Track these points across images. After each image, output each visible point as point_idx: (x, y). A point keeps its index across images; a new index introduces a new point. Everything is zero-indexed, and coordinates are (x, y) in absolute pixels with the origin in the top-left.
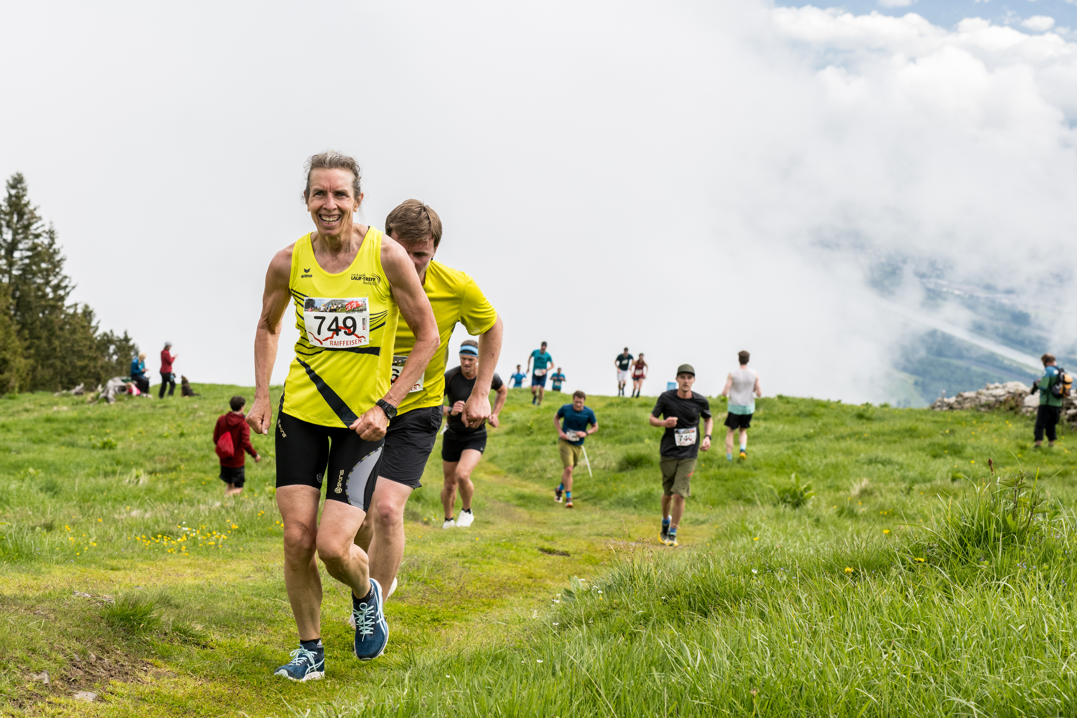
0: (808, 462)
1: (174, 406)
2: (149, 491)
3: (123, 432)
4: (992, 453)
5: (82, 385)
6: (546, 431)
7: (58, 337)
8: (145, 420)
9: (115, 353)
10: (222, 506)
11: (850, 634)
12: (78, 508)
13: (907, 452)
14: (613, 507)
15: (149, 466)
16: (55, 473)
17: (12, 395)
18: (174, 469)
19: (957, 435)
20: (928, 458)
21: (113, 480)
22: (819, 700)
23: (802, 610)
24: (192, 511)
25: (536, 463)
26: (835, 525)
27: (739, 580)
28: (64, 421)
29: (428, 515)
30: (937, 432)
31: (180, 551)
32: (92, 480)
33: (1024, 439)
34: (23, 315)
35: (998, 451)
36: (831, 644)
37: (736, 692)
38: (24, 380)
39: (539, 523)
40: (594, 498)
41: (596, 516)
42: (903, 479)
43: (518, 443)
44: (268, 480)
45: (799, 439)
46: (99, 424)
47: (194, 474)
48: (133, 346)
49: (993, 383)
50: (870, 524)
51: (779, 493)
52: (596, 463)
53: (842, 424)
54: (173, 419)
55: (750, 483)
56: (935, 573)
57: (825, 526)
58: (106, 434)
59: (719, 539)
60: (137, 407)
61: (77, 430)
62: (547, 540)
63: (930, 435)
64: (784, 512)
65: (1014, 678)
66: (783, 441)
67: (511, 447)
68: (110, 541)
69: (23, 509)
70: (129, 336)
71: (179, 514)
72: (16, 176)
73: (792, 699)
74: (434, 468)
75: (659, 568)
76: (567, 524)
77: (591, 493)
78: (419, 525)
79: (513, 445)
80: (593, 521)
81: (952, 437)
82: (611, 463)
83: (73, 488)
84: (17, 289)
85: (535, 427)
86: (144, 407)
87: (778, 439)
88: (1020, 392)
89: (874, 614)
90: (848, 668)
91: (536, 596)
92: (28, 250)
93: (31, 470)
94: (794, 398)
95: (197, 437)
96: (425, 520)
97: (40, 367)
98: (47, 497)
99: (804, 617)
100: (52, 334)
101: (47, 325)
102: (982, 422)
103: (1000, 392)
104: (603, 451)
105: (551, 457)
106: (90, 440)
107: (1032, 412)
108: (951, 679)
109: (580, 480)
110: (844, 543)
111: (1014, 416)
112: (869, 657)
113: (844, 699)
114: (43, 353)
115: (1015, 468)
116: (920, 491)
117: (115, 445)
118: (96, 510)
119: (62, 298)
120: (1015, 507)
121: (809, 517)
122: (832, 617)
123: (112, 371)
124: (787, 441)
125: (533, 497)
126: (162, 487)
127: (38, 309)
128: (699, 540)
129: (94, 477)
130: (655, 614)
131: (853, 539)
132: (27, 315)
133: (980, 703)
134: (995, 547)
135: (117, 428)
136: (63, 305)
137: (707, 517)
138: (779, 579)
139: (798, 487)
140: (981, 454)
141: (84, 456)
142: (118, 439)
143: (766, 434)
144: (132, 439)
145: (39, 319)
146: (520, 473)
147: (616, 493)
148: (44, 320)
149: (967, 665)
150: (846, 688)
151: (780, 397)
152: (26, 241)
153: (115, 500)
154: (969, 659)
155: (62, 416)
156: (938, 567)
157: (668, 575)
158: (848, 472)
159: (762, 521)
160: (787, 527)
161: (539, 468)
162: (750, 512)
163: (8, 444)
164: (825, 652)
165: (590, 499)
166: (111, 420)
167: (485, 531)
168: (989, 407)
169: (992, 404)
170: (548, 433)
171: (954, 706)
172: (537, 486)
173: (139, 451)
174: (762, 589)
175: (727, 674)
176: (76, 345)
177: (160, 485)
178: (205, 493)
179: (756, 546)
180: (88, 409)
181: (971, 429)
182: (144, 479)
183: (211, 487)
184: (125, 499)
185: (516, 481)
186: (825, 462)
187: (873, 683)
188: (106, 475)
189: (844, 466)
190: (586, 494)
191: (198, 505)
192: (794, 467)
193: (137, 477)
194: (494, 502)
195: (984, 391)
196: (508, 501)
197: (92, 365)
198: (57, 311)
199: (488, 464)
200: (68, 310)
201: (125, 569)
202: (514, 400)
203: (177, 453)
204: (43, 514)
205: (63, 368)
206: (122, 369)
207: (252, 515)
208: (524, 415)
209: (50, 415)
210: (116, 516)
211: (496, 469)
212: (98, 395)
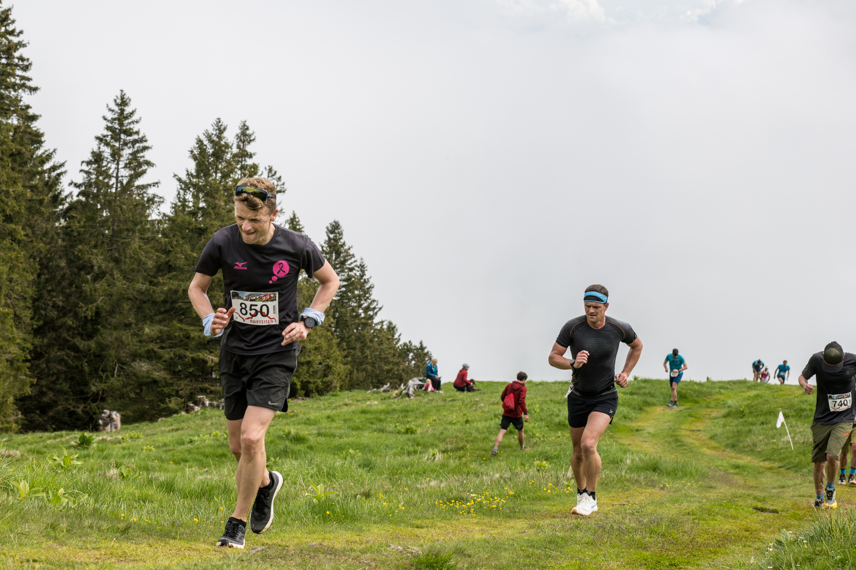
1: (460, 400)
2: (443, 466)
3: (421, 420)
5: (388, 384)
6: (756, 414)
7: (369, 347)
8: (438, 411)
9: (413, 359)
10: (501, 477)
12: (388, 480)
15: (442, 446)
16: (370, 453)
17: (334, 393)
18: (462, 448)
21: (414, 458)
24: (478, 481)
25: (748, 440)
28: (376, 412)
29: (663, 482)
31: (469, 513)
32: (399, 458)
34: (342, 331)
38: (343, 381)
39: (752, 487)
40: (795, 467)
41: (798, 481)
43: (734, 424)
44: (535, 457)
46: (403, 414)
47: (477, 452)
48: (428, 353)
52: (796, 439)
54: (460, 409)
58: (408, 422)
60: (432, 400)
61: (386, 419)
62: (760, 501)
67: (728, 427)
68: (415, 505)
69: (346, 482)
70: (424, 346)
71: (467, 483)
72: (334, 224)
74: (666, 445)
75: (850, 522)
76: (775, 488)
77: (793, 463)
78: (656, 490)
79: (729, 426)
80: (795, 485)
82: (808, 438)
83: (384, 464)
84: (336, 311)
85: (747, 411)
86: (437, 401)
91: (753, 545)
92: (344, 280)
93: (351, 451)
95: (479, 423)
96: (661, 486)
97: (355, 371)
98: (364, 471)
100: (364, 345)
101: (360, 339)
104: (801, 430)
105: (760, 434)
106: (396, 427)
109: (784, 453)
114: (358, 360)
117: (416, 430)
118: (403, 481)
119: (371, 318)
123: (411, 373)
125: (746, 467)
126: (453, 463)
127: (353, 325)
129: (400, 456)
130: (850, 559)
132: (345, 331)
135: (417, 417)
136: (372, 322)
141: (391, 440)
142: (417, 426)
144: (428, 425)
145: (353, 334)
146: (735, 448)
148: (358, 334)
152: (343, 274)
153: (417, 473)
155: (374, 408)
161: (751, 444)
163: (333, 431)
165: (792, 467)
166: (412, 411)
167: (710, 494)
170: (758, 415)
172: (749, 458)
173: (434, 435)
176: (382, 354)
177: (452, 461)
178: (486, 467)
182: (439, 457)
183: (491, 462)
184: (424, 473)
185: (733, 454)
188: (409, 454)
190: (789, 464)
191: (482, 476)
193: (434, 455)
194: (715, 471)
196: (726, 470)
197: (396, 368)
198: (368, 327)
199: (710, 441)
200: (376, 327)
201: (427, 527)
202: (729, 390)
203: (464, 436)
204: (362, 485)
205: (373, 371)
206: (419, 371)
207: (524, 483)
208: (737, 401)
209: (364, 408)
210: (419, 486)
211: (716, 445)
212: (401, 392)
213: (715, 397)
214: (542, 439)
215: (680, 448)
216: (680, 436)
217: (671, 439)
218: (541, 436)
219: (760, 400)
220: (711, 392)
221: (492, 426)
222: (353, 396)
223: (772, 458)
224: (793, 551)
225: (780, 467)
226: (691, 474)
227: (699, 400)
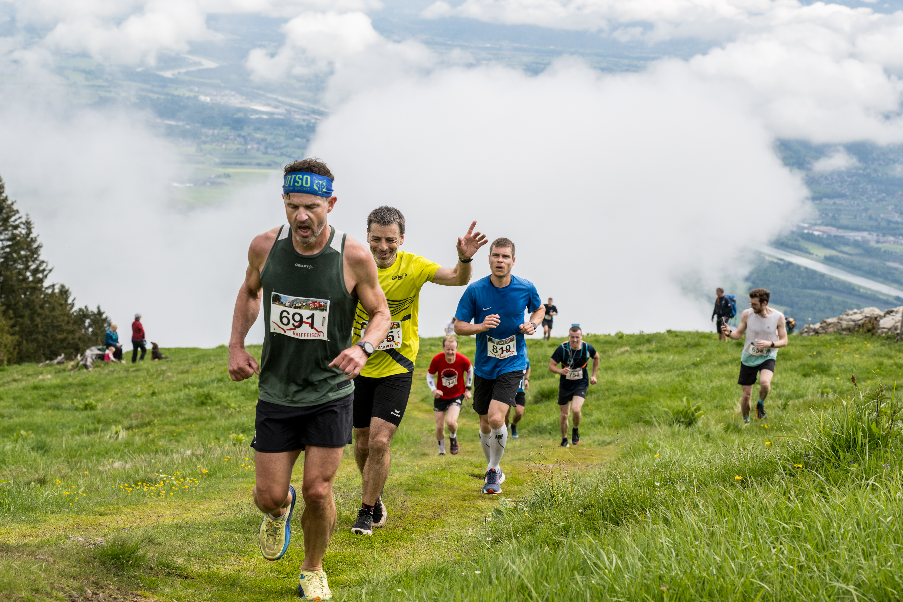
0: (696, 386)
1: (145, 369)
2: (128, 444)
3: (102, 394)
4: (854, 370)
5: (63, 355)
7: (39, 315)
8: (120, 383)
9: (90, 326)
10: (193, 454)
11: (743, 534)
12: (66, 464)
13: (781, 373)
15: (127, 423)
16: (44, 434)
18: (149, 424)
19: (823, 356)
20: (799, 377)
21: (95, 437)
22: (720, 592)
23: (700, 516)
24: (167, 460)
26: (723, 440)
27: (644, 492)
28: (49, 387)
30: (806, 355)
31: (158, 495)
32: (77, 438)
33: (881, 356)
34: (7, 297)
35: (859, 368)
36: (727, 544)
37: (647, 589)
38: (11, 354)
39: (468, 452)
42: (779, 396)
44: (231, 430)
45: (688, 367)
46: (80, 389)
47: (166, 427)
48: (106, 318)
49: (852, 309)
50: (753, 437)
51: (674, 415)
53: (724, 352)
54: (145, 380)
55: (648, 407)
56: (812, 477)
57: (714, 440)
58: (87, 397)
60: (113, 372)
61: (61, 395)
62: (477, 467)
63: (800, 357)
65: (886, 564)
66: (674, 369)
68: (97, 490)
69: (17, 468)
70: (102, 310)
71: (155, 463)
73: (696, 592)
75: (574, 485)
81: (819, 358)
83: (61, 446)
86: (119, 372)
87: (670, 368)
88: (876, 316)
89: (762, 515)
90: (742, 562)
91: (470, 516)
92: (8, 240)
93: (23, 432)
94: (681, 332)
95: (167, 395)
97: (24, 342)
98: (39, 455)
99: (702, 521)
100: (34, 312)
101: (30, 304)
102: (844, 344)
103: (858, 317)
106: (73, 403)
107: (886, 333)
108: (832, 567)
110: (733, 456)
111: (872, 337)
112: (760, 552)
113: (741, 589)
114: (27, 330)
115: (874, 381)
116: (794, 405)
117: (96, 406)
118: (82, 463)
119: (41, 281)
120: (878, 416)
121: (700, 434)
122: (727, 519)
123: (89, 342)
124: (678, 369)
126: (138, 440)
127: (20, 291)
128: (607, 459)
129: (78, 435)
130: (574, 526)
131: (740, 451)
132: (10, 297)
133: (858, 586)
134: (863, 452)
135: (96, 391)
136: (42, 286)
137: (612, 439)
138: (678, 489)
139: (689, 408)
140: (845, 371)
141: (69, 417)
142: (97, 401)
143: (659, 364)
144: (110, 400)
145: (21, 299)
147: (533, 422)
148: (26, 300)
149: (845, 554)
150: (742, 580)
151: (669, 332)
152: (6, 232)
153: (99, 454)
154: (846, 549)
155: (47, 383)
156: (814, 472)
157: (583, 491)
158: (731, 393)
160: (682, 444)
162: (649, 433)
164: (723, 550)
166: (91, 384)
167: (422, 462)
168: (849, 330)
169: (852, 328)
171: (836, 590)
173: (116, 410)
174: (665, 499)
175: (639, 574)
176: (55, 321)
177: (137, 439)
178: (176, 444)
179: (656, 461)
180: (70, 376)
181: (835, 350)
182: (123, 434)
183: (182, 438)
184: (107, 453)
186: (711, 385)
187: (764, 574)
188: (89, 432)
189: (727, 388)
191: (172, 454)
192: (685, 391)
193: (117, 433)
195: (845, 317)
197: (70, 337)
198: (38, 292)
200: (47, 291)
201: (111, 514)
203: (150, 410)
204: (36, 470)
205: (45, 341)
206: (97, 340)
207: (219, 459)
209: (36, 383)
210: (101, 468)
212: (78, 364)
214: (238, 409)
218: (236, 406)
221: (182, 398)
222: (23, 370)
224: (513, 519)
226: (402, 440)
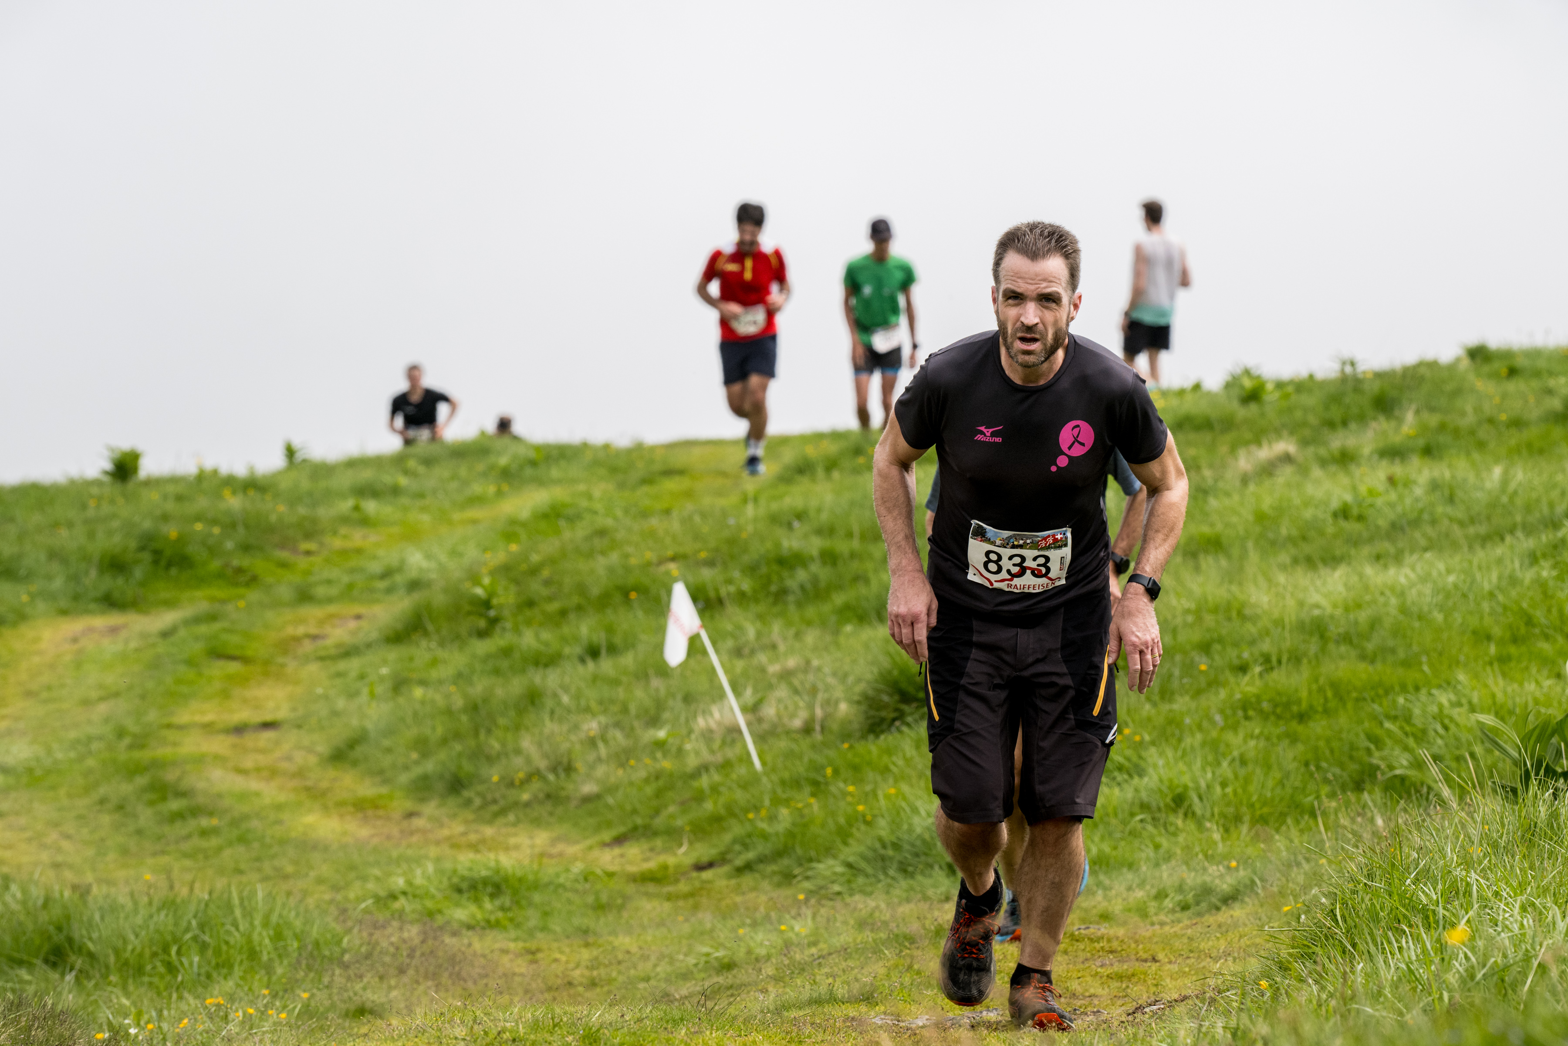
6: (553, 607)
14: (861, 880)
25: (527, 743)
29: (105, 1014)
40: (779, 854)
41: (802, 928)
43: (446, 671)
52: (770, 711)
59: (1308, 956)
64: (1554, 815)
67: (418, 692)
74: (106, 819)
76: (685, 976)
77: (765, 836)
79: (423, 683)
80: (788, 945)
85: (506, 597)
104: (792, 662)
105: (587, 710)
109: (715, 789)
125: (536, 886)
146: (466, 793)
159: (1467, 863)
161: (542, 764)
165: (762, 860)
170: (563, 613)
172: (542, 838)
185: (457, 828)
190: (744, 842)
194: (376, 924)
196: (431, 914)
199: (331, 773)
202: (404, 500)
208: (454, 553)
211: (367, 789)
213: (337, 543)
215: (180, 829)
216: (174, 763)
217: (126, 788)
219: (567, 535)
220: (314, 521)
223: (659, 822)
225: (700, 867)
227: (256, 564)
